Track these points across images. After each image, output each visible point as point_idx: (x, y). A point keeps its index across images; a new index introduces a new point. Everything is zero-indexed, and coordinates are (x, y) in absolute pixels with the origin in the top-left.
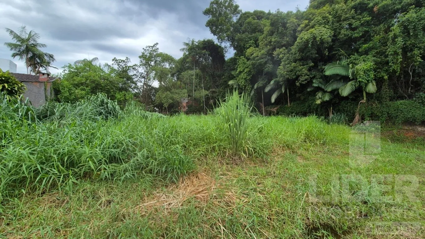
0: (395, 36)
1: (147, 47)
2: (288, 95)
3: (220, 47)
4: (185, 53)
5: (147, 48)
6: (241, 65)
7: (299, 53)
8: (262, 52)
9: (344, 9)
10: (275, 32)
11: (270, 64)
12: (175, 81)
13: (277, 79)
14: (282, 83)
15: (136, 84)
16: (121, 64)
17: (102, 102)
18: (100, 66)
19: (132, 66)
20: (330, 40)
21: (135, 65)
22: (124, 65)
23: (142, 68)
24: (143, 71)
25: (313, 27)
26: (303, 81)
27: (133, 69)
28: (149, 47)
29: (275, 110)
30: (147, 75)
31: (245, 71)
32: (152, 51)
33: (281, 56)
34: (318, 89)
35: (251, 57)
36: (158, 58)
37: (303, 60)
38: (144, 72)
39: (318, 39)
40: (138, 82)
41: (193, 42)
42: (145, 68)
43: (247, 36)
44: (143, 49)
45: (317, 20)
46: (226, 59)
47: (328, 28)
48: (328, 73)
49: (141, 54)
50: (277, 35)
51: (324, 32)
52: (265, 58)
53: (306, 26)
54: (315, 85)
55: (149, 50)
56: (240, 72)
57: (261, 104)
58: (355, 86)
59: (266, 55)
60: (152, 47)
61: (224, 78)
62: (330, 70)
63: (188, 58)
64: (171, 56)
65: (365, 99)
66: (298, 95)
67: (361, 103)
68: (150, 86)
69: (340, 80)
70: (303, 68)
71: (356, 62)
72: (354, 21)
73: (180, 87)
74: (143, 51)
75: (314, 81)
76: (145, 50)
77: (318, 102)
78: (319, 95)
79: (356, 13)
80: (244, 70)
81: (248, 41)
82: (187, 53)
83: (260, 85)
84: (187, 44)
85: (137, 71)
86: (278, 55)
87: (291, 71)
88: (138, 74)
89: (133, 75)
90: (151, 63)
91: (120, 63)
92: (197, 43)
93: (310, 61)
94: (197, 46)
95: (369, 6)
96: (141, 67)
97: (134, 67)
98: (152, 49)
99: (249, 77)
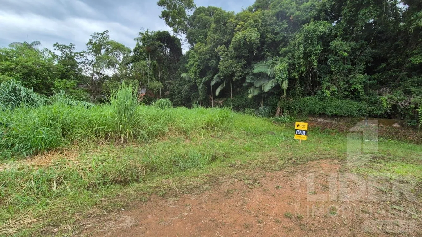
0: (299, 44)
1: (95, 34)
2: (231, 89)
4: (138, 44)
5: (96, 35)
6: (191, 59)
7: (235, 52)
8: (208, 47)
9: (269, 15)
10: (218, 30)
11: (214, 60)
13: (219, 74)
14: (223, 78)
19: (79, 53)
20: (258, 42)
21: (83, 51)
22: (69, 51)
23: (91, 56)
25: (246, 29)
26: (238, 77)
27: (81, 55)
28: (98, 34)
29: (221, 102)
31: (195, 65)
32: (102, 38)
33: (221, 53)
34: (251, 85)
35: (198, 52)
36: (110, 46)
37: (238, 57)
38: (94, 60)
39: (247, 40)
41: (147, 32)
42: (95, 55)
43: (197, 31)
44: (92, 35)
45: (249, 22)
47: (257, 31)
48: (255, 71)
49: (88, 41)
50: (219, 33)
51: (252, 34)
52: (209, 53)
53: (243, 26)
54: (248, 81)
55: (99, 37)
56: (192, 65)
57: (210, 96)
58: (274, 83)
59: (210, 50)
60: (101, 34)
62: (258, 68)
63: (140, 48)
65: (285, 94)
66: (238, 89)
67: (282, 98)
70: (238, 65)
71: (276, 63)
72: (276, 27)
74: (91, 37)
75: (247, 77)
76: (93, 37)
77: (250, 96)
78: (251, 90)
79: (278, 19)
80: (194, 63)
81: (198, 36)
82: (141, 43)
83: (207, 79)
84: (141, 34)
85: (85, 58)
86: (219, 51)
87: (229, 67)
88: (87, 61)
89: (82, 62)
90: (101, 51)
91: (63, 48)
92: (151, 33)
93: (244, 59)
94: (151, 37)
95: (287, 15)
96: (90, 54)
97: (81, 54)
98: (102, 36)
99: (198, 70)
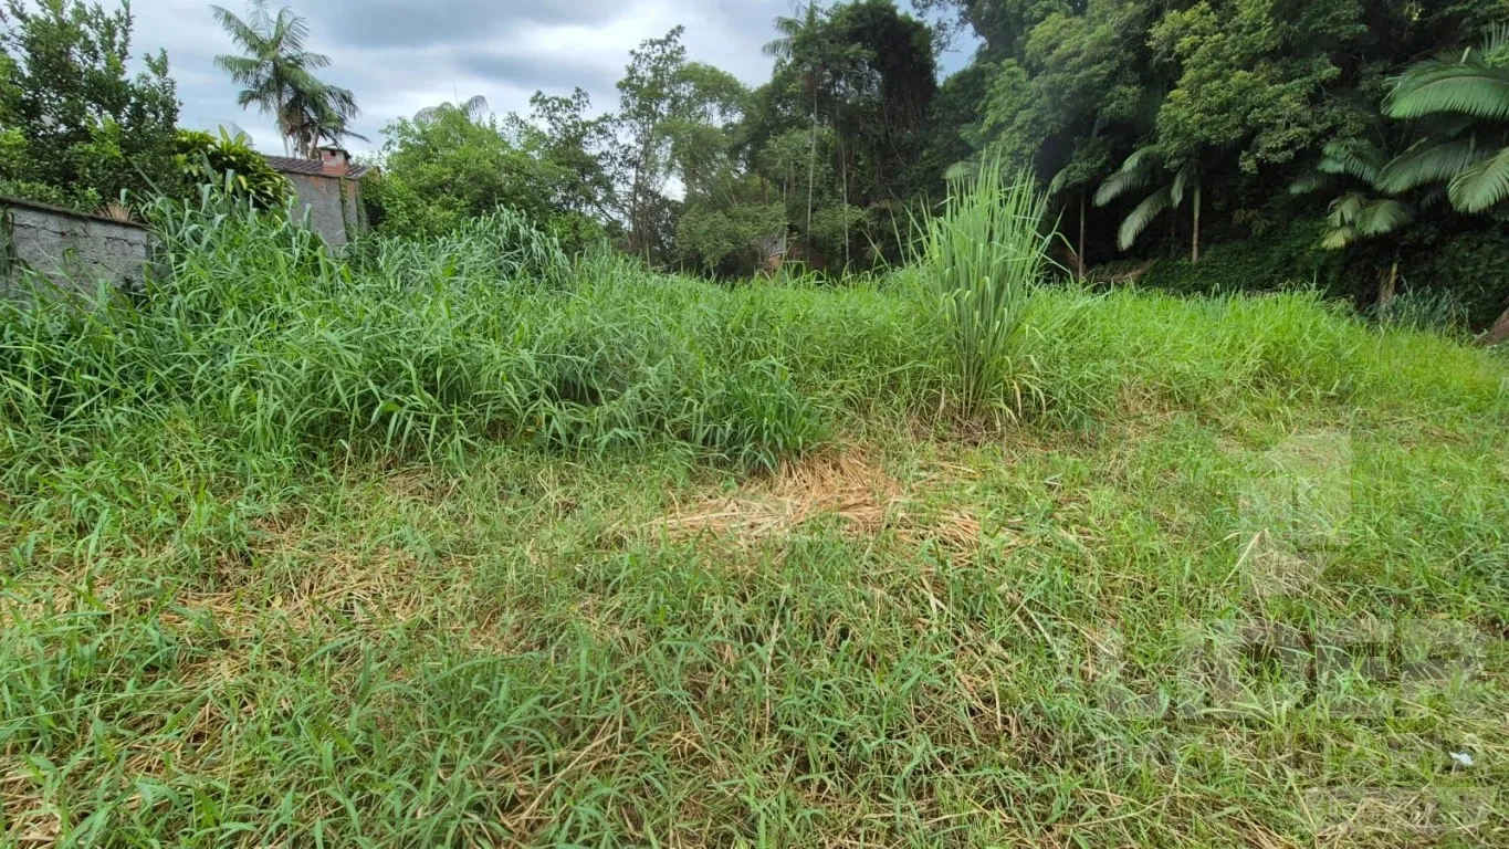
1: (643, 46)
2: (1196, 216)
3: (919, 26)
4: (780, 63)
5: (645, 51)
6: (1001, 98)
7: (1276, 24)
8: (1101, 30)
11: (1129, 85)
12: (741, 176)
13: (1156, 149)
14: (1175, 163)
15: (609, 188)
16: (558, 114)
17: (514, 235)
18: (493, 126)
19: (595, 124)
21: (606, 116)
22: (570, 117)
23: (627, 129)
24: (631, 140)
26: (1275, 151)
27: (600, 131)
28: (653, 44)
30: (645, 153)
31: (1018, 121)
32: (660, 59)
33: (1186, 42)
34: (1346, 184)
35: (1049, 60)
36: (683, 85)
38: (634, 144)
40: (615, 181)
41: (812, 12)
42: (638, 127)
44: (632, 52)
46: (940, 80)
48: (1404, 107)
49: (624, 75)
52: (1109, 58)
54: (1330, 166)
55: (653, 56)
56: (996, 129)
59: (1115, 43)
60: (660, 42)
61: (929, 157)
62: (1412, 97)
63: (791, 80)
64: (730, 77)
66: (1240, 216)
68: (655, 195)
69: (1463, 136)
70: (1283, 93)
73: (758, 197)
74: (630, 61)
75: (1329, 149)
76: (638, 56)
77: (1336, 240)
78: (1347, 208)
80: (1012, 117)
82: (789, 62)
83: (1078, 177)
84: (789, 25)
85: (610, 140)
86: (1173, 39)
87: (1226, 106)
88: (614, 151)
89: (600, 157)
90: (657, 105)
91: (555, 109)
92: (827, 14)
93: (1324, 58)
94: (830, 30)
96: (624, 123)
97: (601, 125)
98: (664, 51)
99: (1033, 145)
